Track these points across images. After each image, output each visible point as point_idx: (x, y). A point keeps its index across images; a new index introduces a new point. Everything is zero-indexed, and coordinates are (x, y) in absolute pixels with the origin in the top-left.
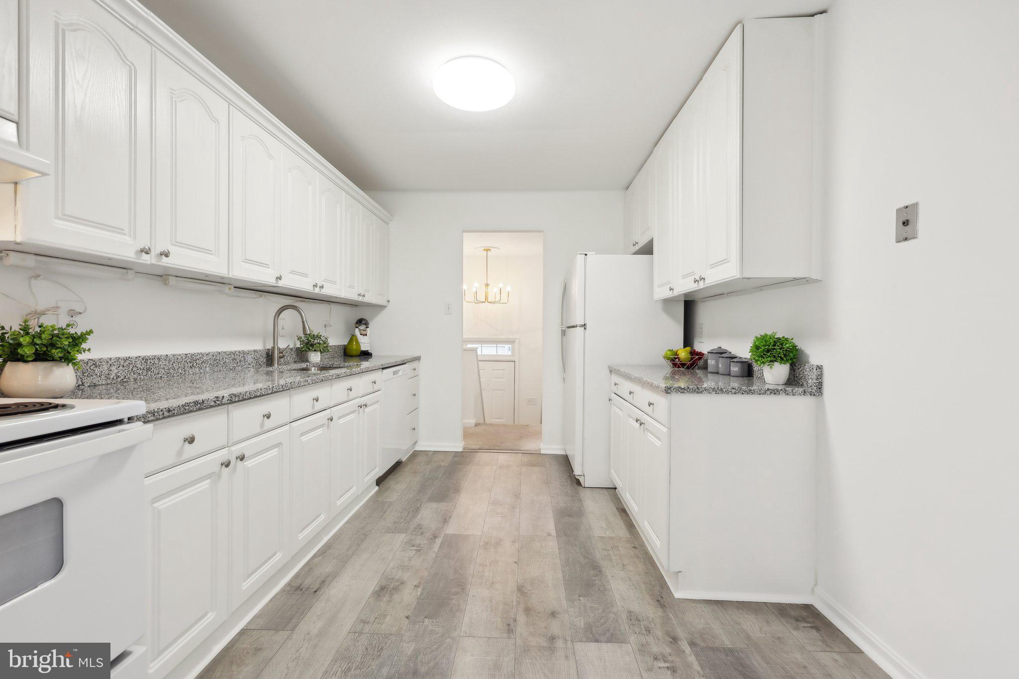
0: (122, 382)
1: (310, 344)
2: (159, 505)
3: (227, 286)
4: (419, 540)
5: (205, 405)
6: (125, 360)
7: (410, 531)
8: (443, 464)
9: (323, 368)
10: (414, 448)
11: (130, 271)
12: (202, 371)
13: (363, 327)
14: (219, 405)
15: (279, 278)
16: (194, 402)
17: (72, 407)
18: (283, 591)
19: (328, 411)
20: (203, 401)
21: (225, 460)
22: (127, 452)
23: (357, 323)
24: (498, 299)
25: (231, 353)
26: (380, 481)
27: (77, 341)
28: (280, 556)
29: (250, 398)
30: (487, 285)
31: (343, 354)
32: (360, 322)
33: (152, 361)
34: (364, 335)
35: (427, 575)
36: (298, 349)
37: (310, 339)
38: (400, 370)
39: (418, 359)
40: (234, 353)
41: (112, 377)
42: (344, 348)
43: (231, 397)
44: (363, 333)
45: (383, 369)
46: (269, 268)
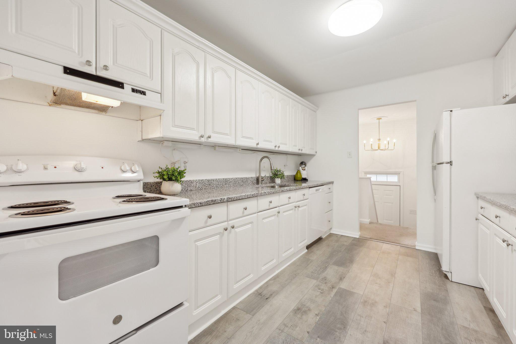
0: (201, 189)
1: (276, 174)
2: (198, 243)
3: (238, 149)
4: (323, 287)
5: (216, 202)
6: (202, 180)
7: (319, 280)
8: (345, 243)
9: (281, 186)
10: (330, 231)
11: (201, 145)
12: (229, 186)
13: (303, 166)
14: (222, 202)
15: (258, 144)
16: (211, 201)
17: (166, 199)
18: (253, 293)
19: (277, 208)
20: (215, 200)
21: (225, 227)
22: (183, 219)
23: (300, 164)
24: (387, 147)
25: (241, 178)
26: (308, 247)
27: (181, 174)
28: (252, 276)
29: (237, 200)
30: (379, 140)
31: (293, 179)
32: (302, 163)
33: (211, 181)
34: (304, 170)
35: (324, 309)
36: (271, 177)
37: (275, 172)
38: (320, 189)
39: (332, 183)
40: (242, 178)
41: (197, 187)
42: (294, 176)
43: (228, 199)
44: (304, 169)
45: (310, 188)
46: (253, 139)
